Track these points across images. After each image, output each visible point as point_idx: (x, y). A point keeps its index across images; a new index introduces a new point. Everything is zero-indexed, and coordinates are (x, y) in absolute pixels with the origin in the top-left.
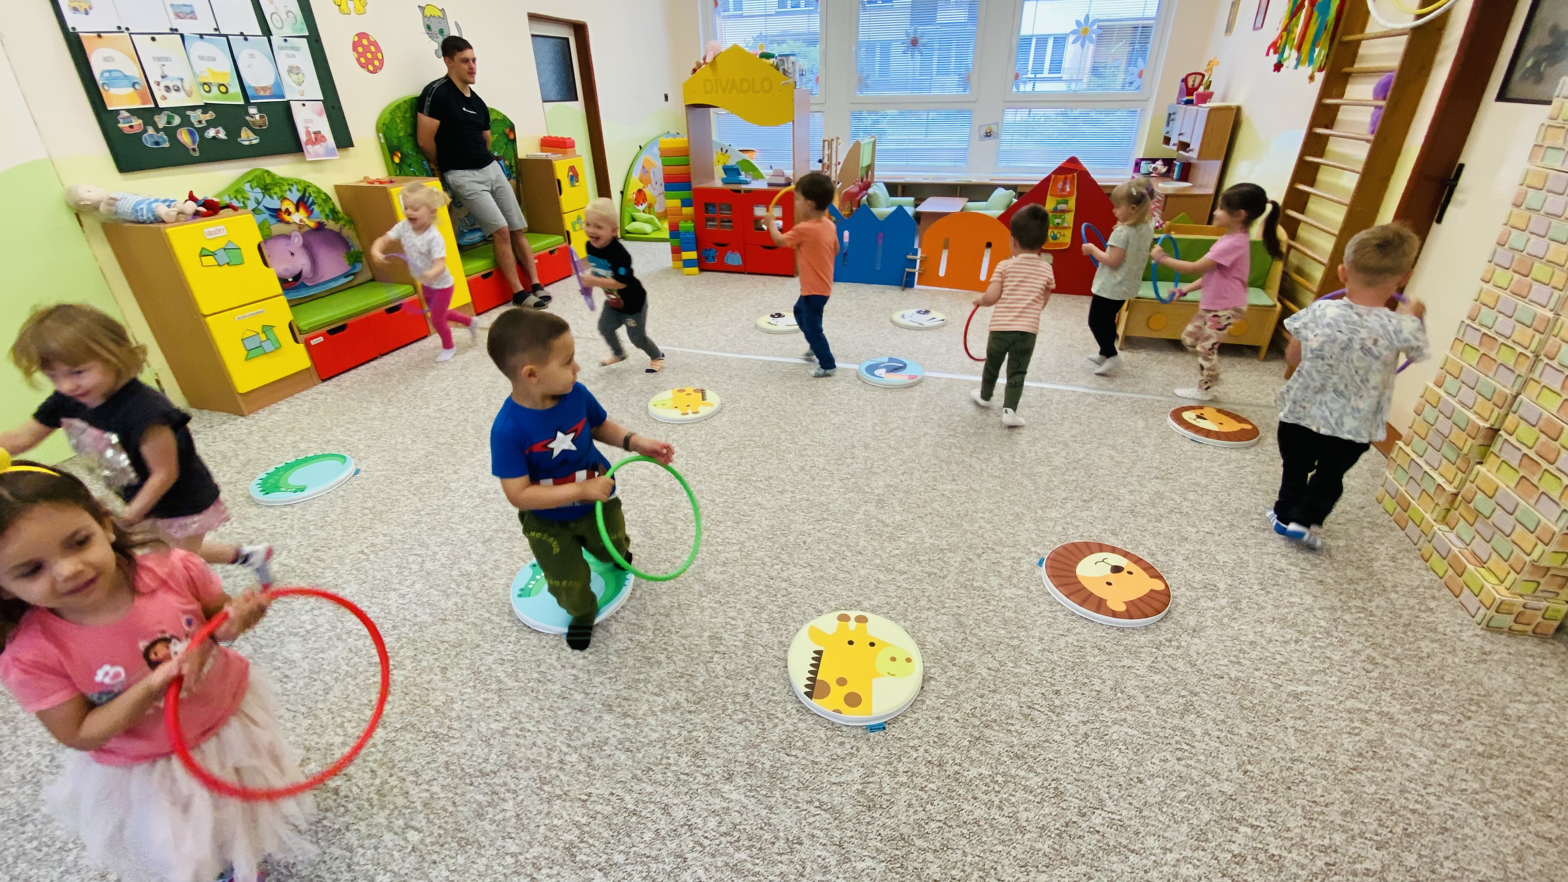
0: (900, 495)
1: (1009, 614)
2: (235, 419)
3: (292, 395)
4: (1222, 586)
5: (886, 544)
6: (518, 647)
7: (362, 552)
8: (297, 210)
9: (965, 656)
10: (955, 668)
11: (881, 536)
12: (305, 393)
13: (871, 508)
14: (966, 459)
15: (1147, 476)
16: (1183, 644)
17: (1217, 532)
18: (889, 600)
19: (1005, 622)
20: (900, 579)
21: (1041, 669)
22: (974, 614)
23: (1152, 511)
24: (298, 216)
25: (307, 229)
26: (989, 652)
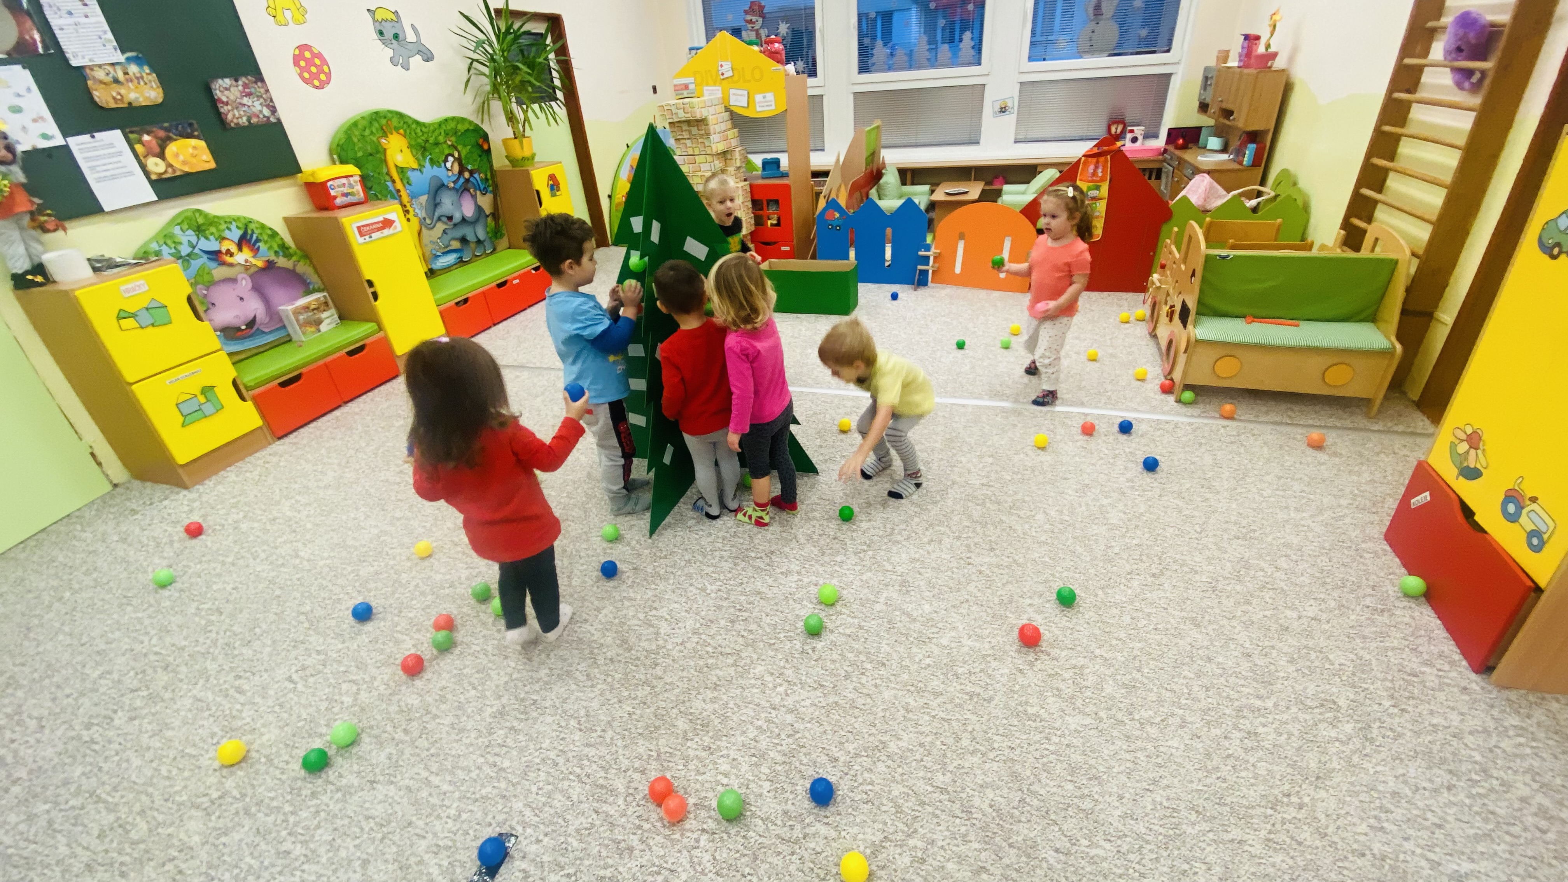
0: (928, 574)
1: (1077, 758)
2: (178, 493)
3: (242, 459)
4: (1342, 702)
5: (915, 650)
6: (458, 826)
7: (290, 679)
8: (240, 249)
9: (1023, 829)
10: (1013, 851)
11: (907, 636)
12: (257, 455)
13: (892, 593)
14: (1003, 518)
15: (1226, 536)
16: (1306, 800)
17: (1324, 616)
18: (922, 739)
19: (1073, 770)
20: (934, 704)
21: (1124, 848)
22: (1032, 760)
23: (1238, 588)
24: (243, 257)
25: (253, 270)
26: (1055, 822)
